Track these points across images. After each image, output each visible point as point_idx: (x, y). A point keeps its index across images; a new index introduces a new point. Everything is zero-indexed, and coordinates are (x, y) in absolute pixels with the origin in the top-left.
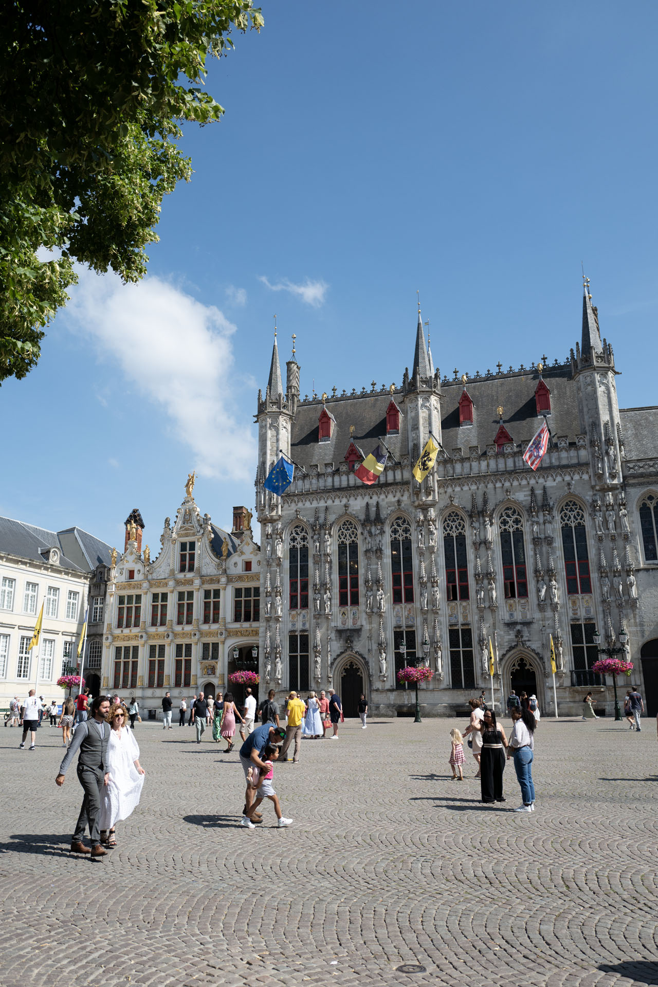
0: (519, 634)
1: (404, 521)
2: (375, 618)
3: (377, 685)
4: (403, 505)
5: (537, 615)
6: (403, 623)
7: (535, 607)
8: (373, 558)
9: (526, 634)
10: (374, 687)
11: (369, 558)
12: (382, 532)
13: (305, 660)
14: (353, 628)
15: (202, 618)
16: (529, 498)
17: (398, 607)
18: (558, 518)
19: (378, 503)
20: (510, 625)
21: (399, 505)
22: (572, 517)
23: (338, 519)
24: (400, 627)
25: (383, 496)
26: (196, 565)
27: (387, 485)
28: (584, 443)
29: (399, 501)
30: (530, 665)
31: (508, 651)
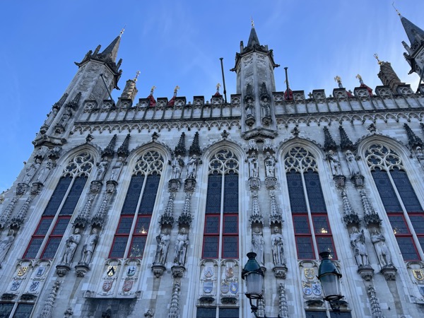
1: (229, 155)
2: (167, 281)
11: (173, 190)
14: (121, 296)
17: (209, 265)
19: (197, 135)
21: (224, 138)
27: (211, 119)
29: (225, 132)
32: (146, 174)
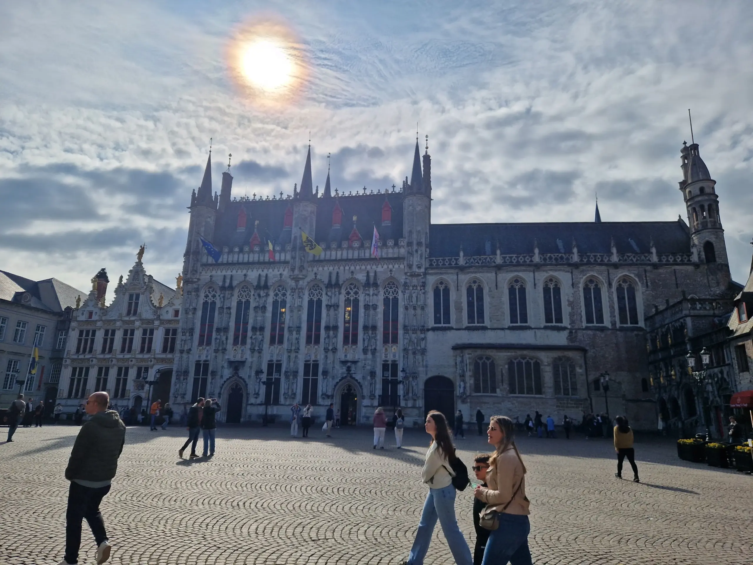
0: (349, 369)
1: (283, 289)
2: (256, 354)
3: (252, 400)
4: (283, 277)
5: (362, 356)
6: (275, 359)
7: (361, 350)
8: (260, 312)
9: (353, 369)
10: (250, 402)
11: (256, 312)
12: (267, 295)
13: (205, 381)
14: (240, 360)
15: (139, 349)
16: (365, 278)
17: (272, 347)
18: (382, 292)
19: (267, 275)
20: (344, 363)
21: (281, 277)
22: (391, 292)
23: (238, 284)
24: (272, 361)
25: (271, 270)
26: (139, 311)
27: (274, 263)
28: (403, 244)
29: (281, 274)
30: (355, 390)
31: (340, 380)
32: (244, 301)
